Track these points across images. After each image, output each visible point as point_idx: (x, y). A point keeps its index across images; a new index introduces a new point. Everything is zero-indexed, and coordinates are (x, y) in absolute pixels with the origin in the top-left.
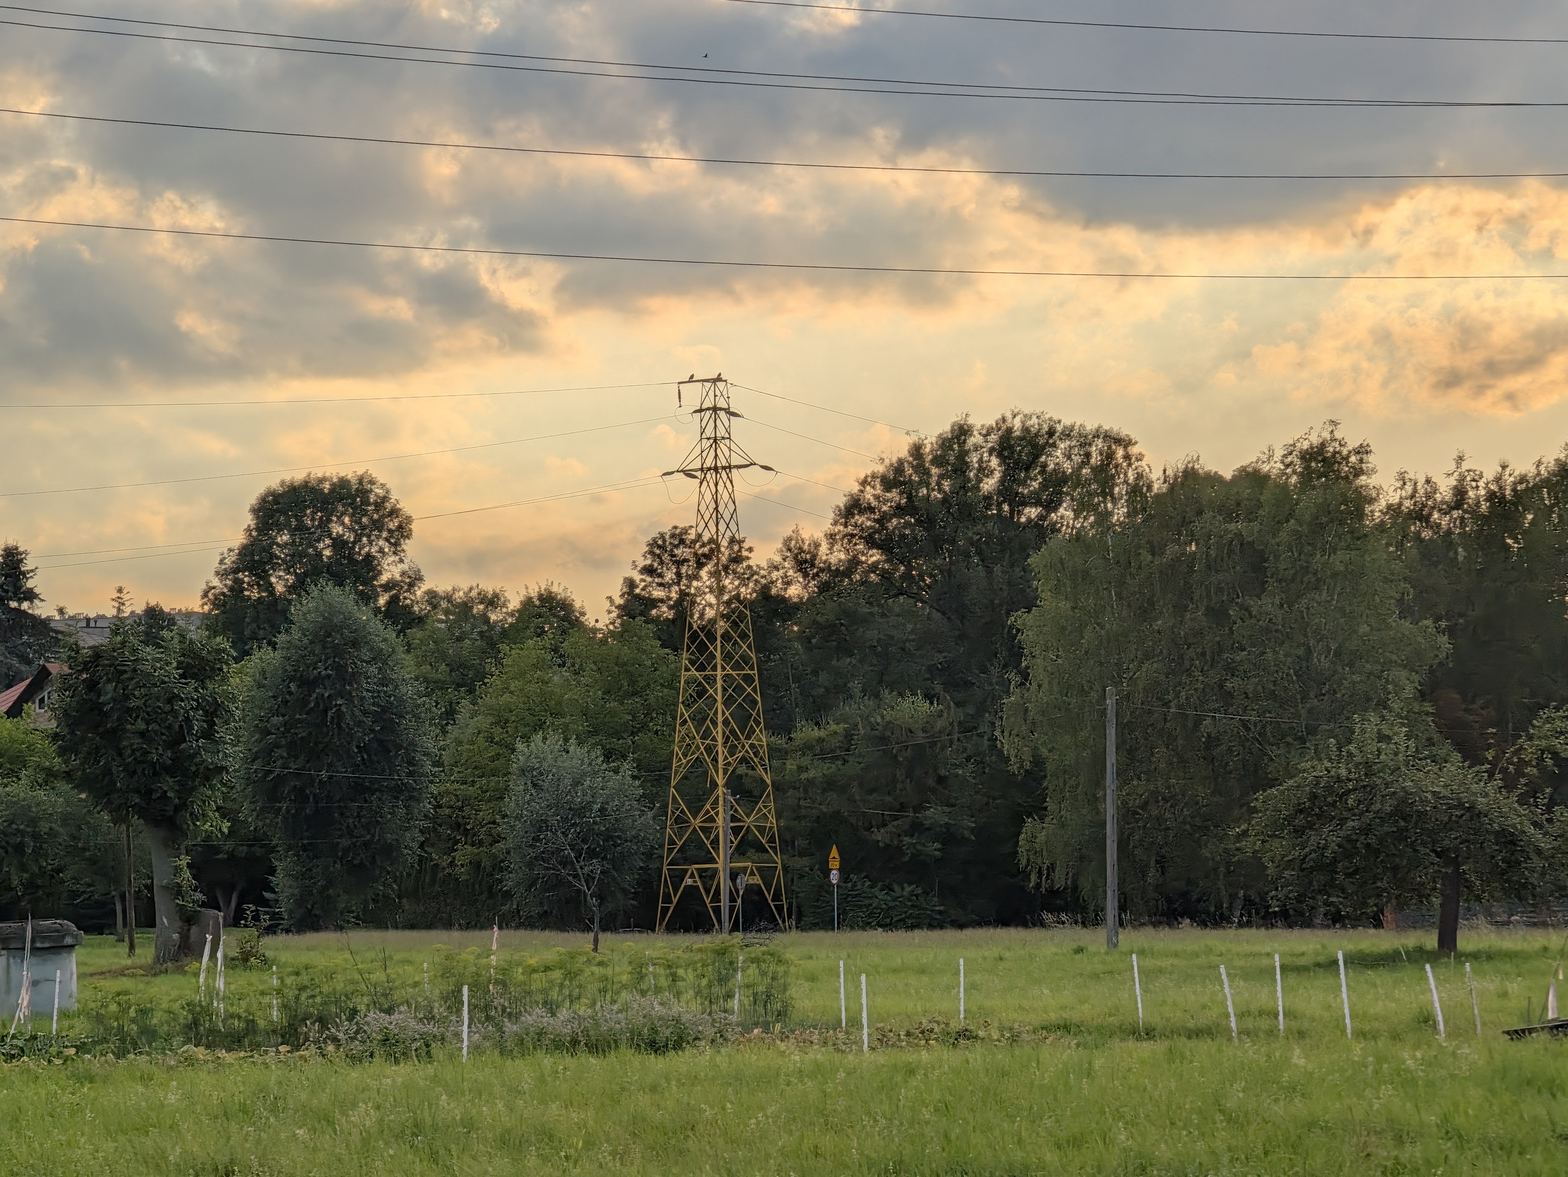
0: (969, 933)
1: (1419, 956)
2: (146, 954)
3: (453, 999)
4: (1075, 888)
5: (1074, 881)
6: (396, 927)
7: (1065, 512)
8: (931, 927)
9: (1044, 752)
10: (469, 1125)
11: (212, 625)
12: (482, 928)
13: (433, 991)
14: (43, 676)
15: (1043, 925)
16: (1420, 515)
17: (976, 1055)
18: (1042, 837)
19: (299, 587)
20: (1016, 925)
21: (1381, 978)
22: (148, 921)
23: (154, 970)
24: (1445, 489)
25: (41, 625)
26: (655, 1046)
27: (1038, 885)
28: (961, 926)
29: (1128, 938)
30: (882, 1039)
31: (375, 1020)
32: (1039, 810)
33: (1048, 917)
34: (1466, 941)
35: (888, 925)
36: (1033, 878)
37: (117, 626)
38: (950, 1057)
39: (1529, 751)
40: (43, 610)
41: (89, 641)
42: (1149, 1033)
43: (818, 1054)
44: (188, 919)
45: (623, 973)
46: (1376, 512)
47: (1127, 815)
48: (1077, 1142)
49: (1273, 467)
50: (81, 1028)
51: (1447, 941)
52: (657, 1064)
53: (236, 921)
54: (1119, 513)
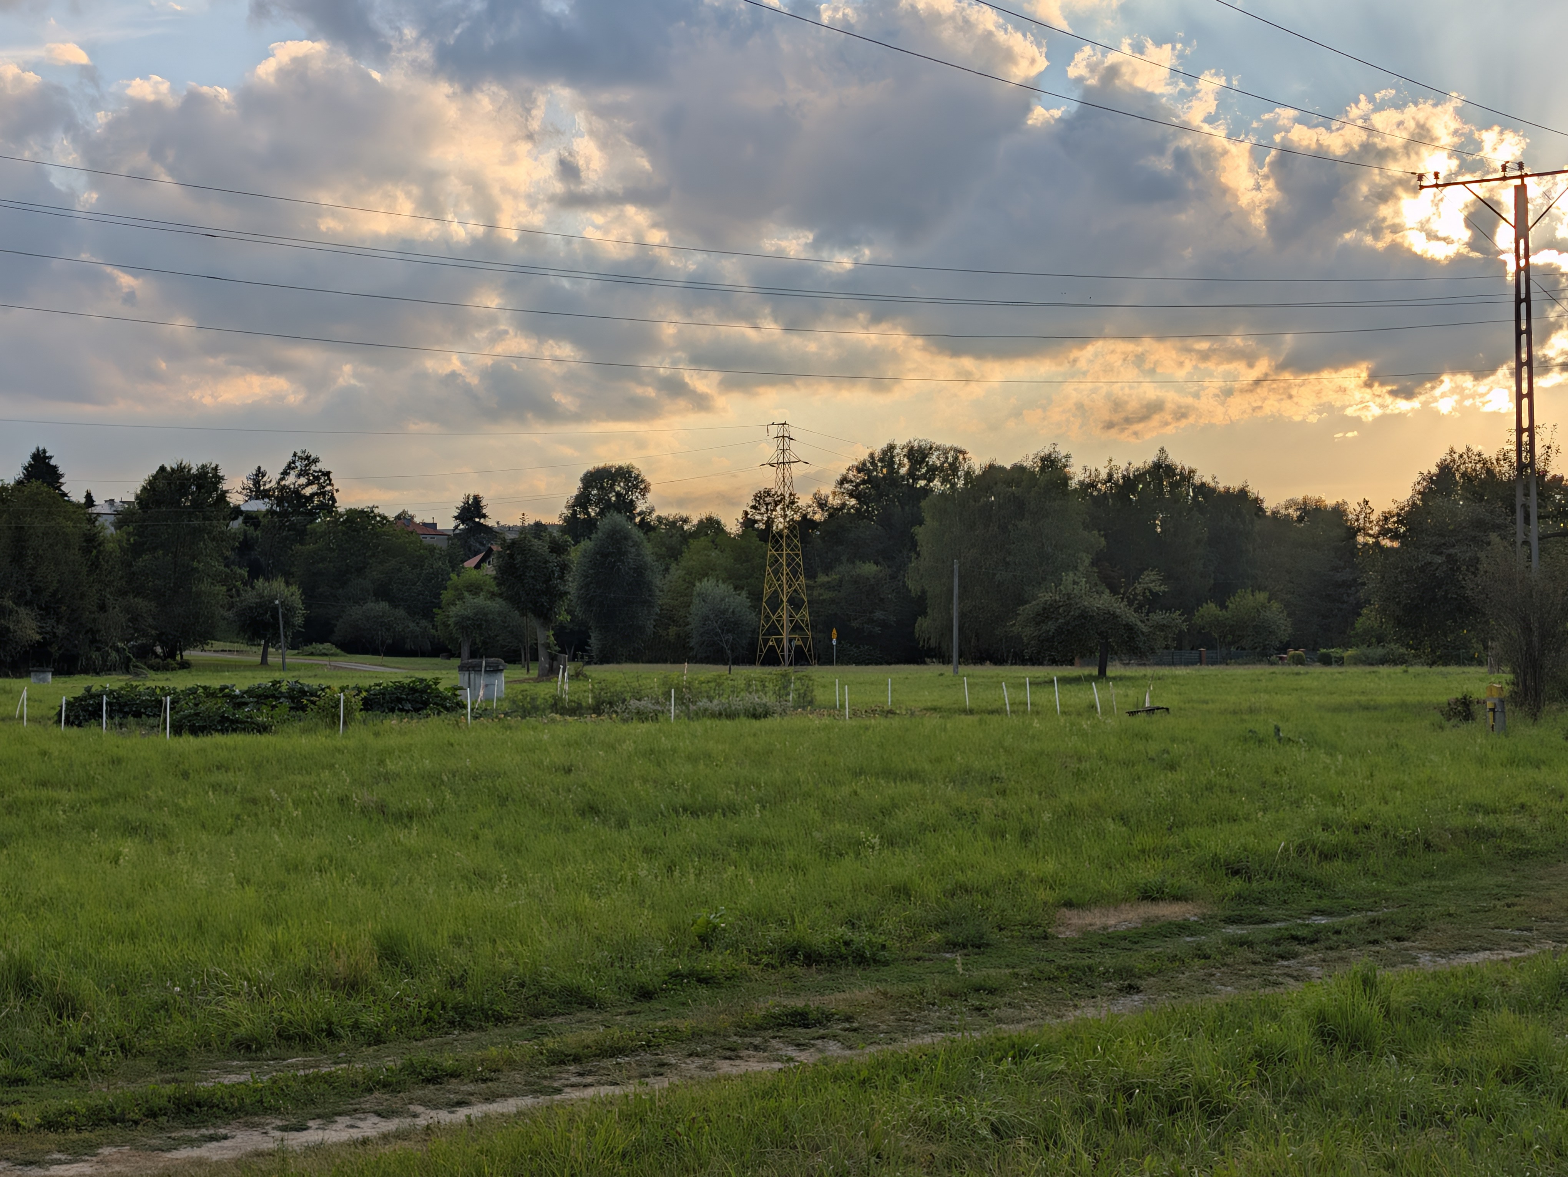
0: (893, 666)
1: (1090, 679)
2: (534, 673)
3: (667, 695)
4: (940, 647)
5: (939, 643)
6: (643, 662)
7: (936, 483)
8: (877, 664)
9: (926, 587)
10: (674, 750)
11: (562, 529)
12: (681, 663)
13: (659, 691)
14: (490, 552)
15: (924, 663)
16: (1092, 485)
17: (895, 722)
18: (925, 625)
19: (602, 513)
20: (913, 663)
21: (1073, 688)
22: (535, 658)
23: (538, 680)
24: (1104, 475)
25: (488, 529)
26: (755, 716)
27: (923, 646)
28: (889, 663)
29: (964, 669)
30: (854, 714)
31: (634, 704)
32: (924, 613)
33: (928, 660)
34: (1111, 671)
35: (858, 663)
36: (921, 643)
37: (523, 530)
38: (884, 722)
39: (1139, 588)
40: (490, 522)
41: (510, 536)
42: (971, 712)
43: (826, 720)
44: (553, 658)
45: (741, 683)
46: (1073, 484)
47: (962, 615)
48: (939, 760)
49: (1028, 464)
50: (506, 706)
51: (1102, 672)
52: (756, 724)
53: (573, 659)
54: (960, 484)
